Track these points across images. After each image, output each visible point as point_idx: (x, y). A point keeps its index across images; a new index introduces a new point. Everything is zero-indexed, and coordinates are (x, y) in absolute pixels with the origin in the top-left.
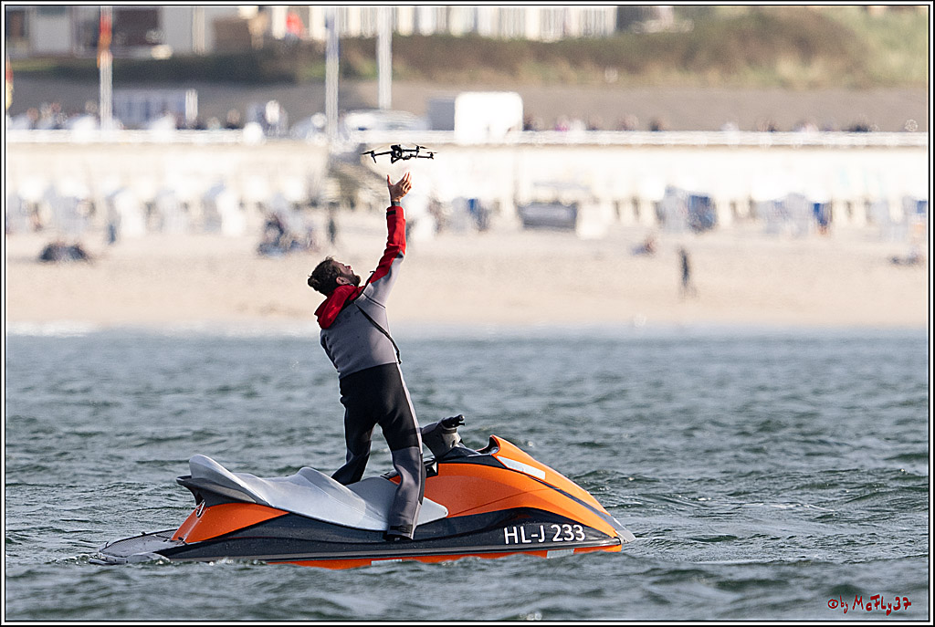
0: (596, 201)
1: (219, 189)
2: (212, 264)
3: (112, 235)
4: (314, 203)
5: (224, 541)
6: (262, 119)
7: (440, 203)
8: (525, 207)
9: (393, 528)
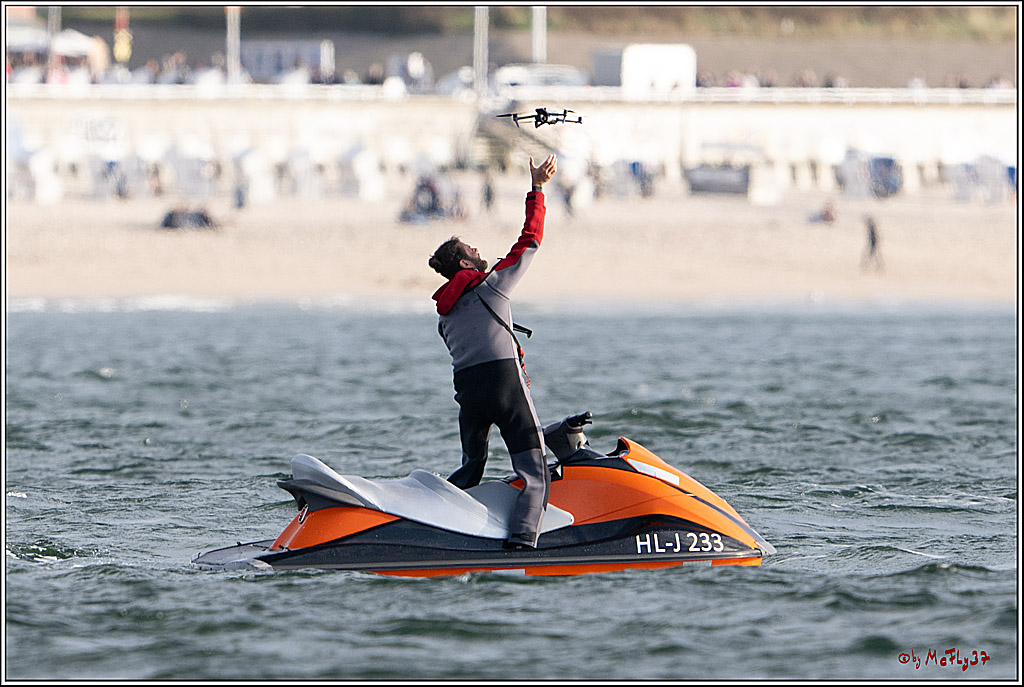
0: (770, 163)
1: (357, 149)
2: (350, 232)
3: (240, 200)
4: (461, 165)
5: (331, 547)
6: (404, 73)
8: (692, 170)
9: (514, 536)
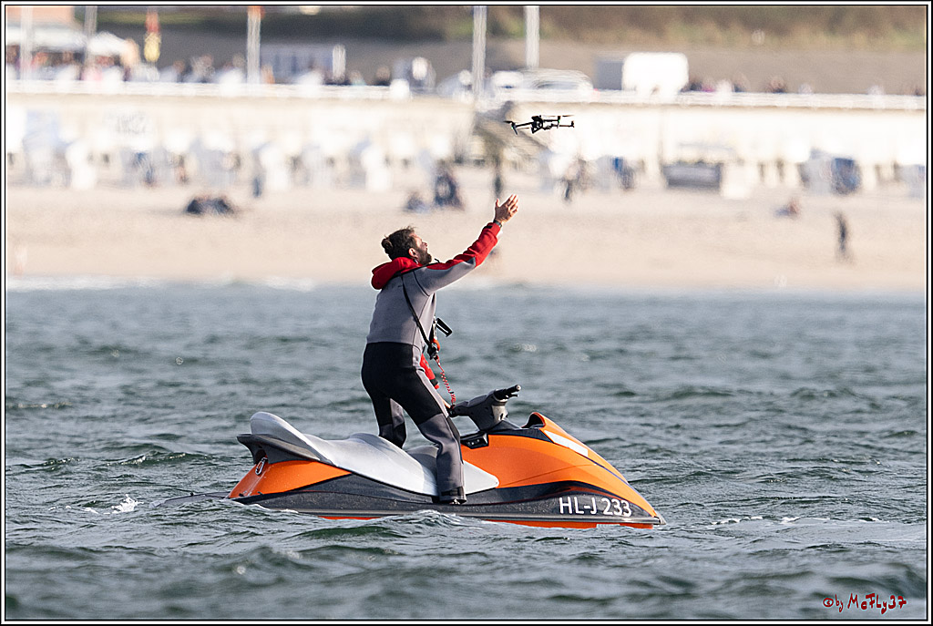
0: (740, 162)
1: (364, 144)
2: (357, 219)
3: (257, 189)
4: (459, 160)
6: (409, 76)
7: (585, 162)
8: (670, 167)
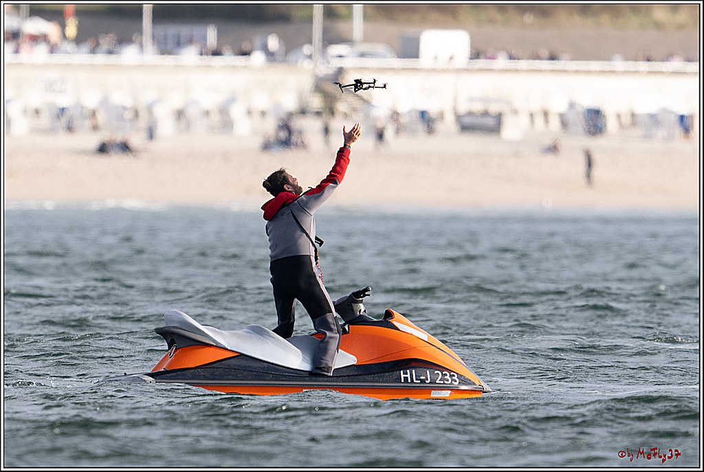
0: (515, 112)
1: (232, 100)
2: (226, 157)
3: (151, 134)
4: (303, 112)
6: (265, 48)
7: (398, 113)
8: (463, 116)
9: (317, 368)
